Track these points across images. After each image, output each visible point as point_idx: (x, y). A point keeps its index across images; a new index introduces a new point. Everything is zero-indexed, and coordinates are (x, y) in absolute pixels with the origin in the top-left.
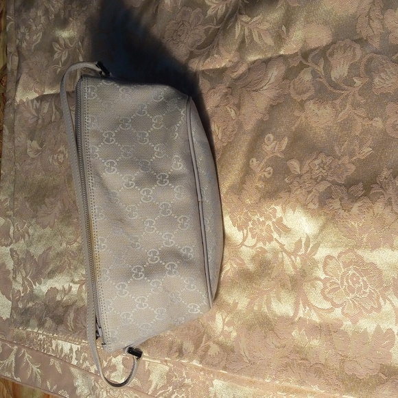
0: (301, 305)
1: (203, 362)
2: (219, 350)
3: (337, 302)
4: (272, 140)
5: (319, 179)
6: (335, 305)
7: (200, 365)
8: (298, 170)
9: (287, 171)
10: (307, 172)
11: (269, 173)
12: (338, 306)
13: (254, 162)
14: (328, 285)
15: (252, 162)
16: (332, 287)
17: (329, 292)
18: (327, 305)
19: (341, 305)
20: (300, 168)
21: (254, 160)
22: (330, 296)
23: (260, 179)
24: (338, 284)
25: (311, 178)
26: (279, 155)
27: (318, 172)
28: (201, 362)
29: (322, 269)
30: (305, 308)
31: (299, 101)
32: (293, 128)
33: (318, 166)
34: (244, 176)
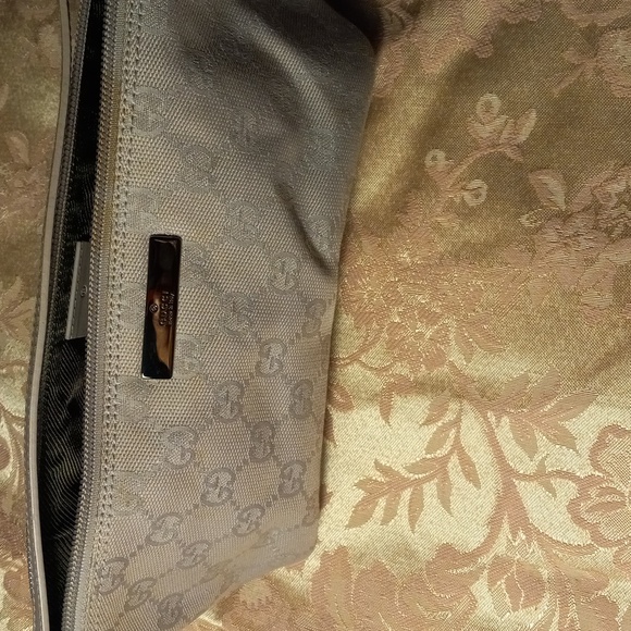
0: (506, 526)
1: (227, 616)
2: (269, 594)
3: (608, 533)
4: (496, 110)
5: (618, 231)
6: (599, 540)
7: (216, 623)
8: (560, 199)
9: (529, 199)
10: (585, 209)
11: (477, 196)
12: (606, 543)
13: (438, 160)
14: (593, 492)
15: (434, 158)
16: (603, 500)
17: (591, 510)
18: (579, 537)
19: (619, 542)
20: (567, 195)
21: (441, 155)
22: (590, 518)
23: (450, 207)
24: (622, 495)
25: (596, 228)
26: (509, 152)
27: (615, 213)
28: (219, 616)
29: (586, 454)
30: (515, 534)
31: (583, 25)
32: (556, 92)
33: (616, 200)
34: (405, 192)
